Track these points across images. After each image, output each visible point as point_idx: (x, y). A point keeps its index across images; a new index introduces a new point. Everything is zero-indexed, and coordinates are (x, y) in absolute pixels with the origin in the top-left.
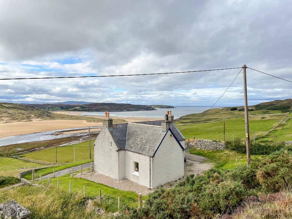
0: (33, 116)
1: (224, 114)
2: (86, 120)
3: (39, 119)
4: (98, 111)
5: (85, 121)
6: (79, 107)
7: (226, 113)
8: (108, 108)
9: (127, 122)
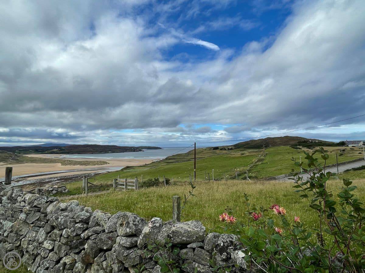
1: (208, 153)
2: (61, 163)
5: (59, 165)
6: (57, 150)
7: (209, 153)
8: (91, 149)
9: (109, 163)
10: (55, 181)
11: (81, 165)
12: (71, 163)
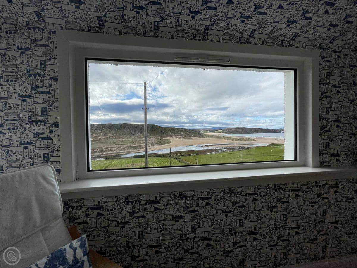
0: (192, 135)
3: (196, 137)
4: (233, 133)
5: (223, 140)
6: (220, 131)
8: (241, 131)
9: (256, 141)
10: (223, 149)
11: (237, 140)
12: (230, 139)
